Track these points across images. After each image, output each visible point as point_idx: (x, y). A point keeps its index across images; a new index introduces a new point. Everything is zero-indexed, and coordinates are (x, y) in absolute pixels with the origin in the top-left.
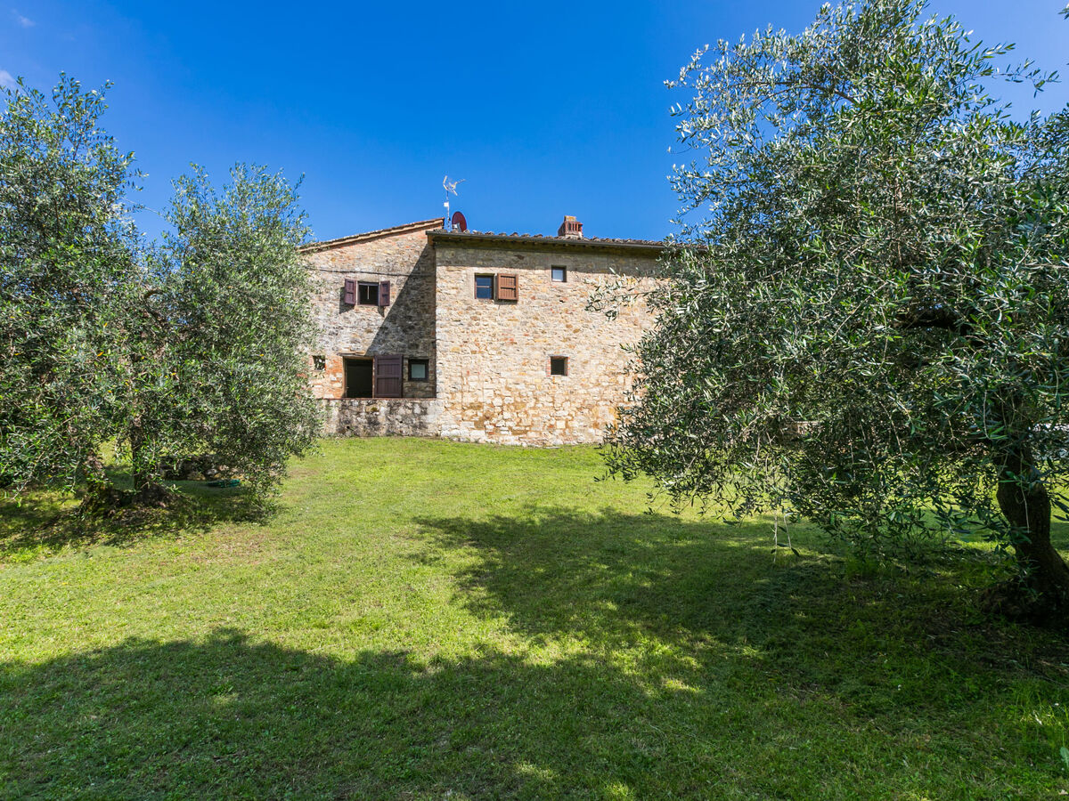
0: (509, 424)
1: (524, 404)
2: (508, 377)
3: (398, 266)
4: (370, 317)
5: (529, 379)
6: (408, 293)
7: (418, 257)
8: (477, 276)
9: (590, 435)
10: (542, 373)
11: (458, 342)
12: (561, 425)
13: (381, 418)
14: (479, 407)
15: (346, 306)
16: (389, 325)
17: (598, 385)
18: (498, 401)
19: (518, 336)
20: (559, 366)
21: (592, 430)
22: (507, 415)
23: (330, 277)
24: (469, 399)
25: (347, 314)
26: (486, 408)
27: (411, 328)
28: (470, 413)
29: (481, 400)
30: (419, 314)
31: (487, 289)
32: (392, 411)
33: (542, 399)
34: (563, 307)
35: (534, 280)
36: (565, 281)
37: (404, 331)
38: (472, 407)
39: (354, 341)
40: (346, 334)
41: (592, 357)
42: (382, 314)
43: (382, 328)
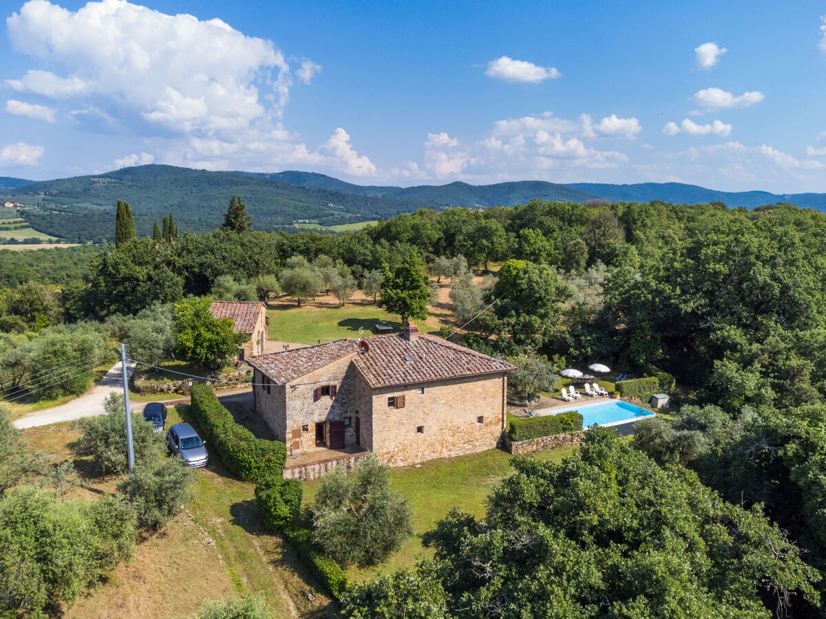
0: (401, 458)
1: (406, 449)
2: (400, 439)
3: (338, 375)
4: (327, 401)
5: (408, 438)
6: (343, 387)
7: (347, 368)
8: (389, 399)
9: (432, 456)
10: (413, 434)
11: (381, 427)
12: (420, 454)
13: (352, 465)
14: (389, 453)
15: (316, 398)
16: (335, 405)
17: (435, 435)
18: (396, 450)
19: (404, 421)
20: (420, 429)
21: (432, 454)
22: (399, 454)
23: (309, 386)
24: (385, 451)
25: (317, 403)
26: (392, 453)
27: (344, 403)
28: (385, 456)
29: (390, 450)
30: (348, 396)
31: (392, 403)
32: (356, 460)
33: (414, 445)
34: (422, 405)
35: (411, 395)
36: (423, 393)
37: (342, 406)
38: (386, 453)
39: (320, 415)
40: (316, 414)
41: (433, 424)
42: (332, 399)
43: (332, 406)
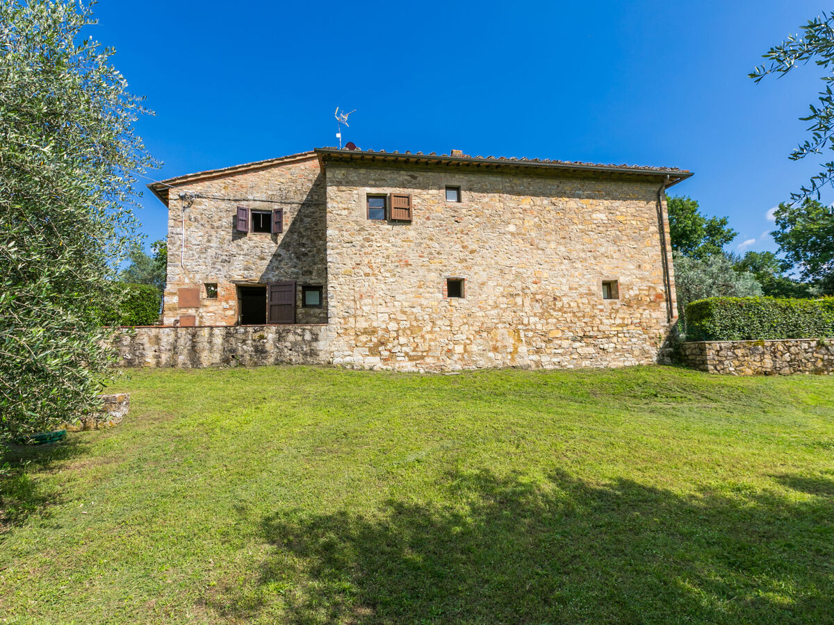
0: (405, 349)
1: (420, 328)
2: (403, 300)
3: (292, 194)
4: (264, 244)
5: (424, 302)
6: (301, 220)
7: (311, 185)
8: (369, 196)
9: (490, 359)
10: (439, 294)
11: (351, 264)
12: (459, 349)
13: (269, 346)
14: (374, 332)
15: (238, 234)
16: (283, 252)
17: (496, 306)
18: (393, 326)
19: (412, 257)
20: (455, 288)
21: (491, 354)
22: (402, 340)
23: (223, 205)
24: (362, 324)
25: (240, 242)
26: (380, 333)
27: (305, 254)
28: (363, 338)
29: (375, 324)
30: (312, 241)
31: (382, 210)
32: (280, 337)
33: (439, 322)
34: (458, 227)
35: (428, 200)
36: (459, 200)
37: (298, 258)
38: (365, 332)
39: (247, 269)
40: (239, 262)
41: (490, 278)
42: (277, 243)
43: (276, 256)
